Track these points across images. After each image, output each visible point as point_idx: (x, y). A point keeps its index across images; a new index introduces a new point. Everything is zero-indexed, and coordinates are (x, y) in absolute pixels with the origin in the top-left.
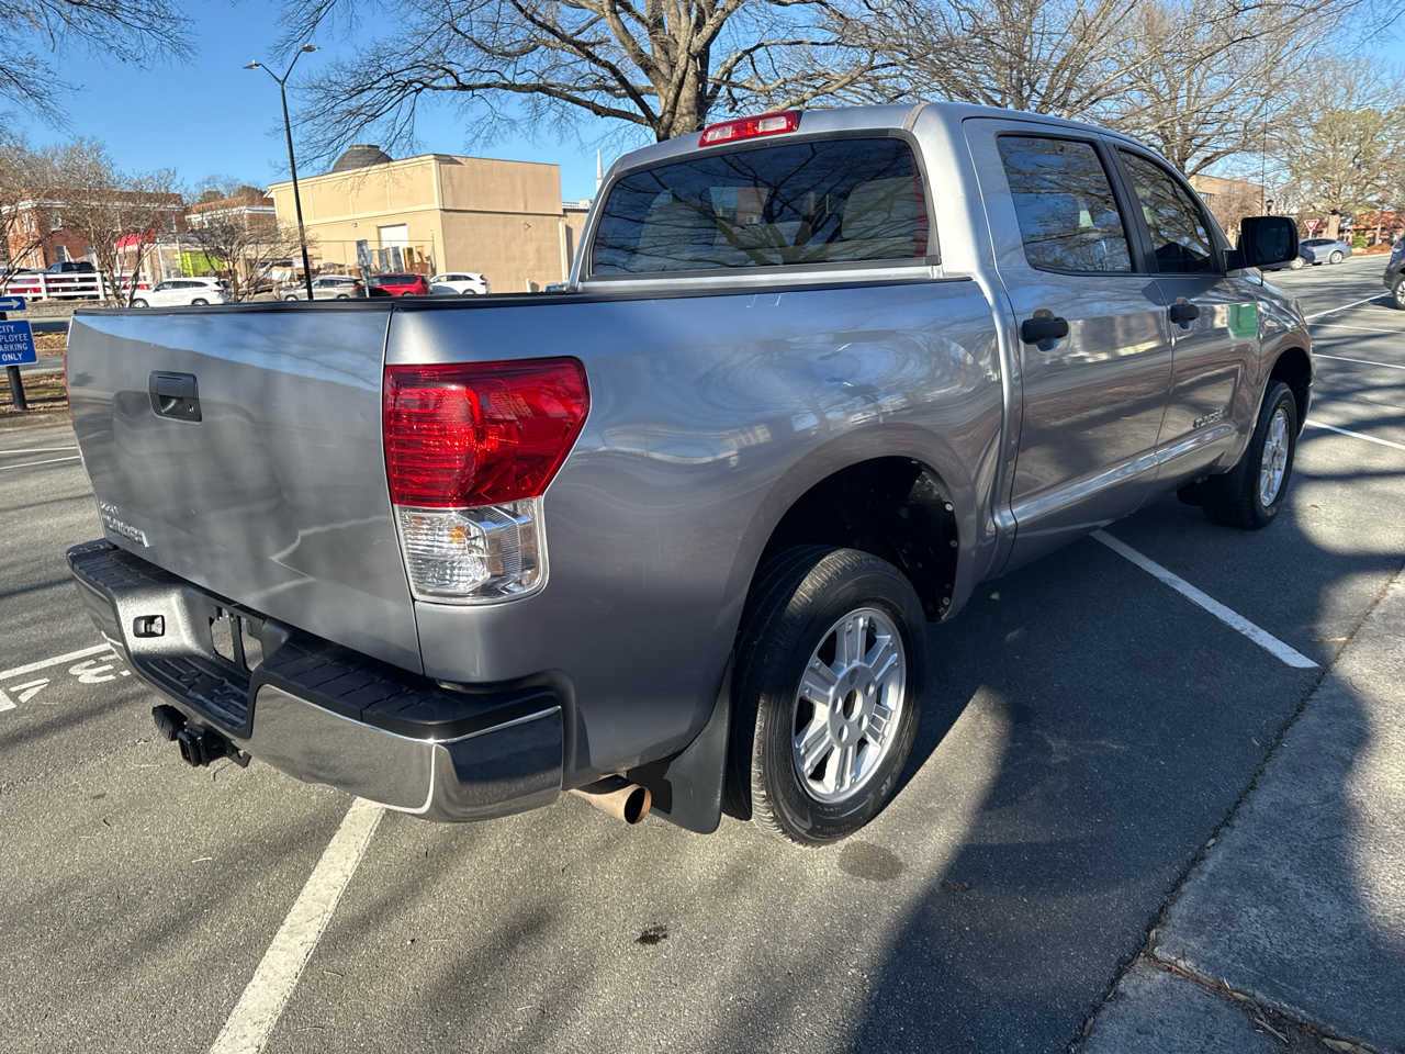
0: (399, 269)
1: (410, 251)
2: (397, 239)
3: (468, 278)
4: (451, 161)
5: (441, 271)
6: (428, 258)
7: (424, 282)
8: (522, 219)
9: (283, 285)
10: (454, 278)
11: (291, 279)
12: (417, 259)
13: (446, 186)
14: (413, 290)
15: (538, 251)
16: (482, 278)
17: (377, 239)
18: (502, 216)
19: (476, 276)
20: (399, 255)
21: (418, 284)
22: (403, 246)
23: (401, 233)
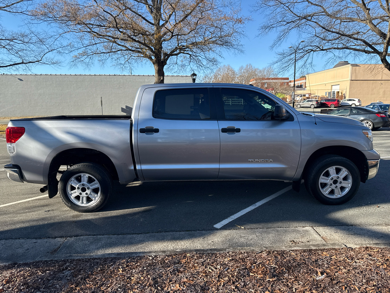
0: (334, 97)
1: (338, 92)
2: (336, 89)
3: (354, 100)
4: (357, 65)
5: (347, 98)
6: (344, 94)
7: (338, 101)
8: (380, 82)
9: (299, 101)
10: (350, 100)
11: (301, 100)
12: (340, 94)
13: (353, 73)
14: (334, 103)
15: (384, 92)
16: (358, 100)
17: (331, 89)
18: (372, 81)
19: (357, 100)
20: (335, 93)
21: (336, 102)
22: (336, 91)
23: (338, 87)
